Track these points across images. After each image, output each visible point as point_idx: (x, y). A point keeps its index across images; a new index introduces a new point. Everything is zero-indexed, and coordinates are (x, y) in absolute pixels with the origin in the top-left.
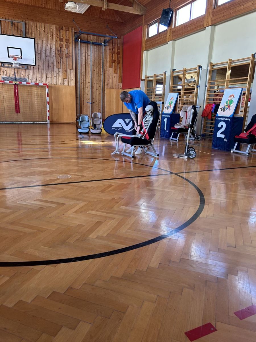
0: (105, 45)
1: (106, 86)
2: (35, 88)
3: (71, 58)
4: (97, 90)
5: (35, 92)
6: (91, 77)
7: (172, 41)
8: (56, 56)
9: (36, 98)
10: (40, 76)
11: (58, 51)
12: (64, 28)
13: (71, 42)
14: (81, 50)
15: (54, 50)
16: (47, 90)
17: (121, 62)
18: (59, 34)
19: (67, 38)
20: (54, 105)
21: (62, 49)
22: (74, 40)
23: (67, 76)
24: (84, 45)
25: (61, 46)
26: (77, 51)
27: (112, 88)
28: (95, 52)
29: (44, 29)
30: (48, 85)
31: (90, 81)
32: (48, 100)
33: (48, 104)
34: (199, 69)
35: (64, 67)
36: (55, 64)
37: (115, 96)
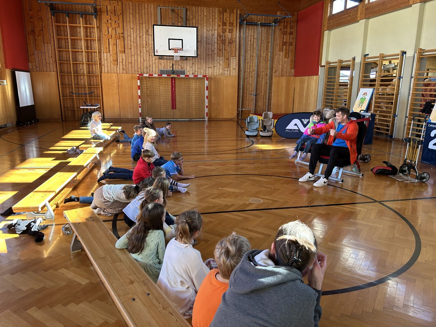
0: (275, 25)
1: (274, 74)
2: (194, 81)
3: (234, 43)
4: (263, 80)
5: (194, 85)
6: (256, 64)
7: (364, 20)
8: (217, 43)
9: (193, 92)
10: (199, 67)
11: (220, 37)
12: (228, 10)
13: (235, 25)
14: (246, 33)
15: (216, 36)
16: (206, 82)
17: (294, 44)
18: (222, 18)
19: (231, 21)
20: (213, 99)
21: (225, 34)
22: (239, 22)
23: (229, 65)
24: (250, 27)
25: (224, 31)
26: (242, 34)
27: (282, 76)
28: (263, 34)
29: (205, 14)
30: (207, 76)
31: (255, 68)
32: (206, 93)
33: (207, 98)
34: (403, 55)
35: (225, 55)
36: (216, 52)
37: (284, 85)
